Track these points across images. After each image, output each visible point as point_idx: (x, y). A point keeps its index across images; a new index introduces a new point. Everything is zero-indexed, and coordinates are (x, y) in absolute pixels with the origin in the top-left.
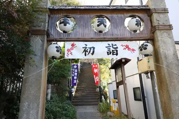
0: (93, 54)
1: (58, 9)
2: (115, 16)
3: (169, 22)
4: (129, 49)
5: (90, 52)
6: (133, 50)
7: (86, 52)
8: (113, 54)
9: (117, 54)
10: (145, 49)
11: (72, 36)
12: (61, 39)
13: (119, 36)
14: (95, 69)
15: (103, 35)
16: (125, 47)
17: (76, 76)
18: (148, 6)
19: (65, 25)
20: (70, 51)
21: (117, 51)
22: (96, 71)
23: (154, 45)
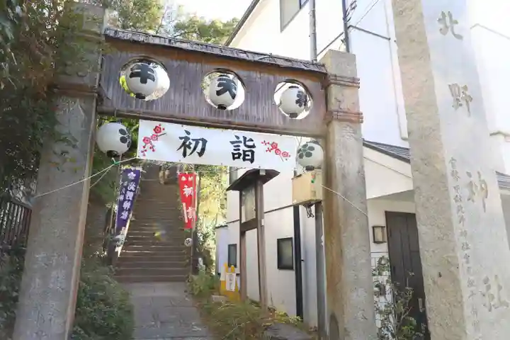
0: (201, 154)
1: (128, 41)
2: (256, 75)
3: (359, 107)
4: (277, 151)
5: (195, 149)
6: (286, 155)
7: (187, 149)
8: (244, 159)
9: (252, 160)
10: (309, 155)
11: (158, 110)
12: (132, 112)
13: (261, 123)
14: (186, 186)
15: (228, 116)
16: (270, 148)
17: (129, 200)
18: (323, 65)
19: (144, 81)
20: (150, 142)
21: (253, 153)
22: (188, 191)
23: (326, 149)
